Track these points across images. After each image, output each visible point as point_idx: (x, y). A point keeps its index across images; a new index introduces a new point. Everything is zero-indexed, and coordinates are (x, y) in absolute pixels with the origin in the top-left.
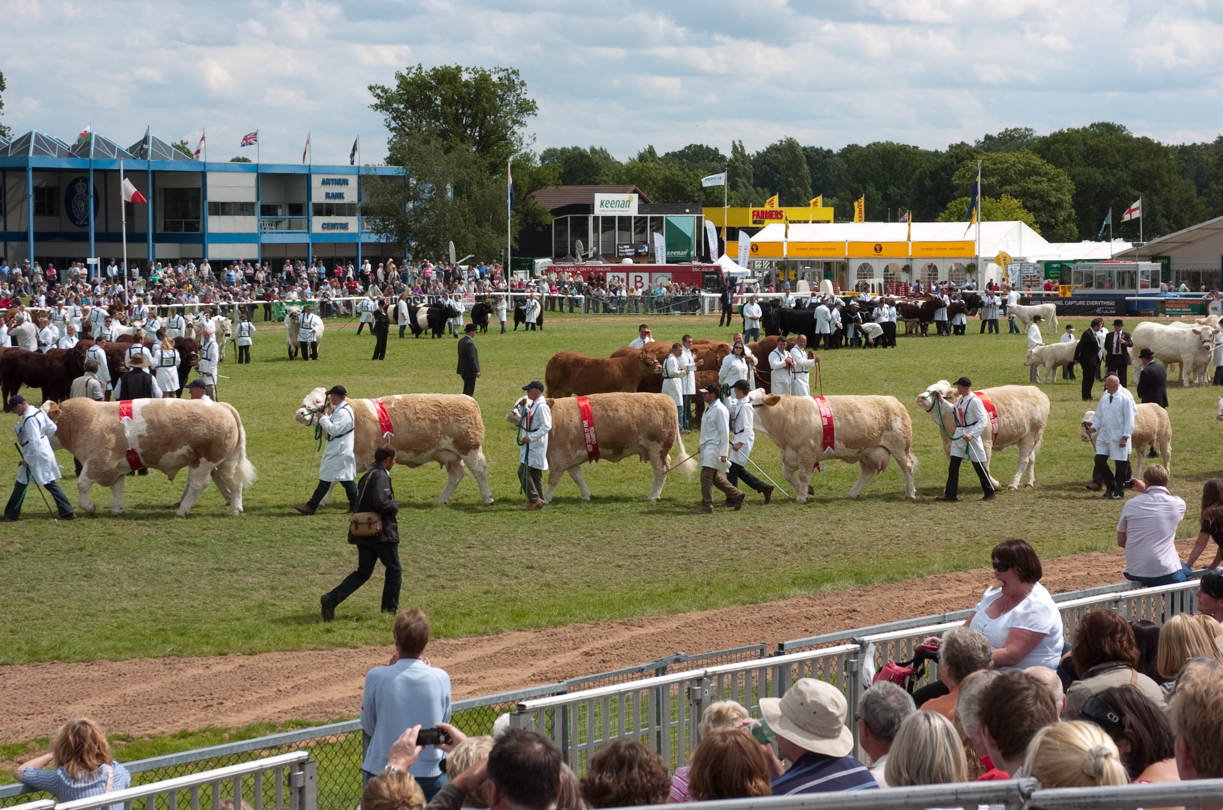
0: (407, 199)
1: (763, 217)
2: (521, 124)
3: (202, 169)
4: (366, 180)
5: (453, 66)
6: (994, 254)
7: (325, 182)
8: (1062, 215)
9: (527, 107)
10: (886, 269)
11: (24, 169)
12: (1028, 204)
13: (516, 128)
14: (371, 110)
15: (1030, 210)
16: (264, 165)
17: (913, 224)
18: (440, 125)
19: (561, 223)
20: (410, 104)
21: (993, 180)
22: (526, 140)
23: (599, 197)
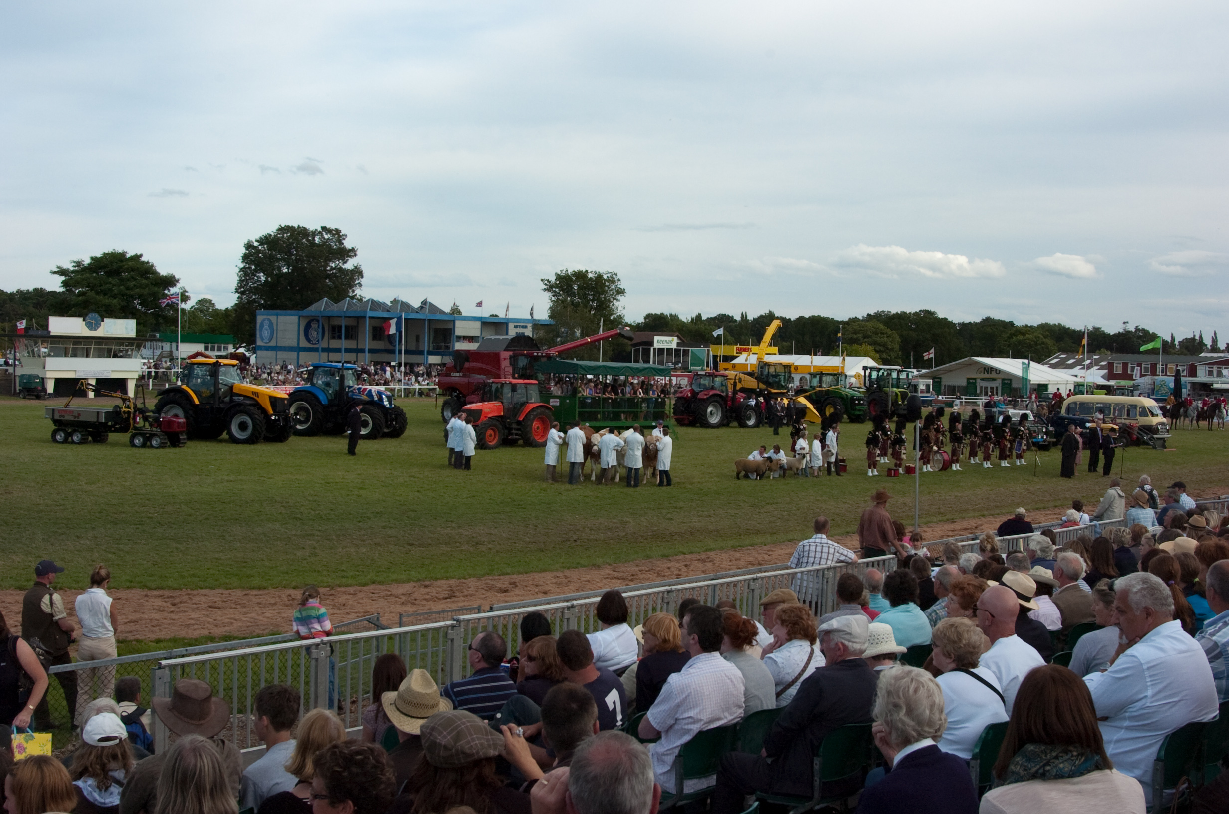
0: (558, 337)
1: (740, 351)
2: (617, 300)
3: (453, 319)
4: (537, 325)
5: (584, 271)
6: (853, 373)
7: (516, 327)
8: (893, 355)
9: (621, 292)
10: (801, 379)
11: (364, 317)
12: (877, 349)
13: (615, 302)
14: (542, 291)
15: (876, 351)
16: (485, 318)
17: (814, 357)
18: (577, 300)
19: (637, 351)
20: (561, 289)
21: (860, 335)
22: (620, 308)
23: (656, 338)
